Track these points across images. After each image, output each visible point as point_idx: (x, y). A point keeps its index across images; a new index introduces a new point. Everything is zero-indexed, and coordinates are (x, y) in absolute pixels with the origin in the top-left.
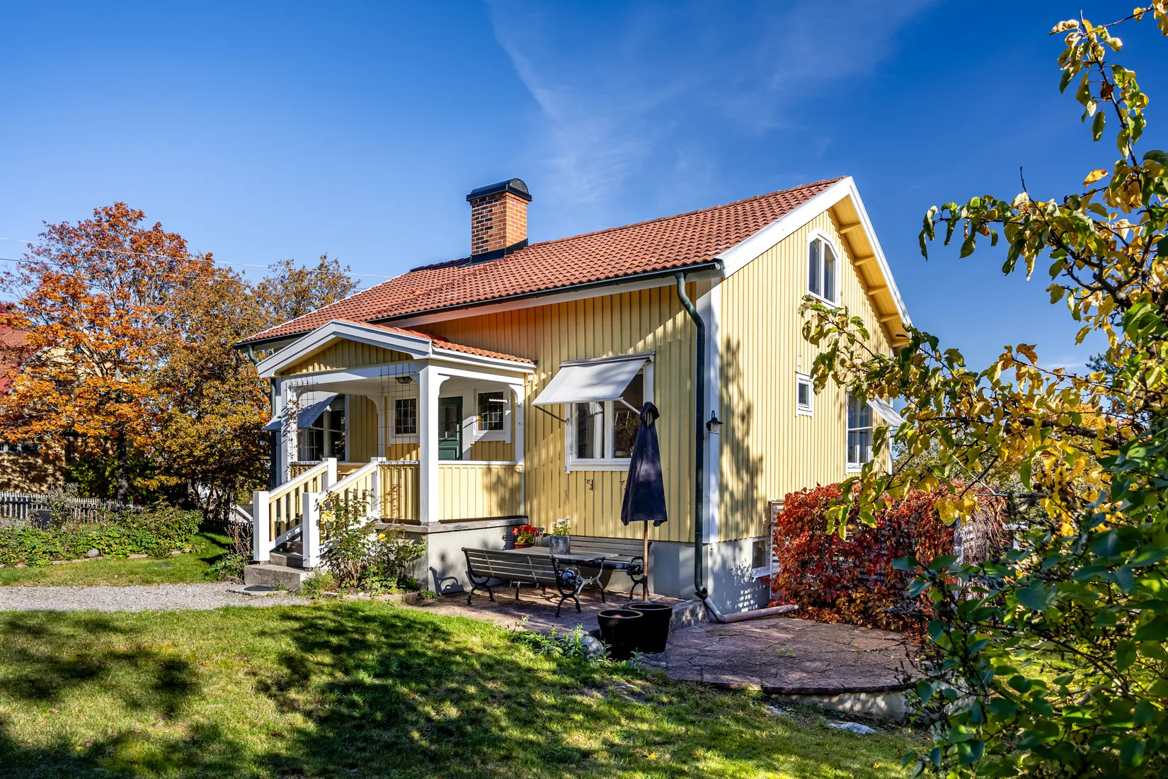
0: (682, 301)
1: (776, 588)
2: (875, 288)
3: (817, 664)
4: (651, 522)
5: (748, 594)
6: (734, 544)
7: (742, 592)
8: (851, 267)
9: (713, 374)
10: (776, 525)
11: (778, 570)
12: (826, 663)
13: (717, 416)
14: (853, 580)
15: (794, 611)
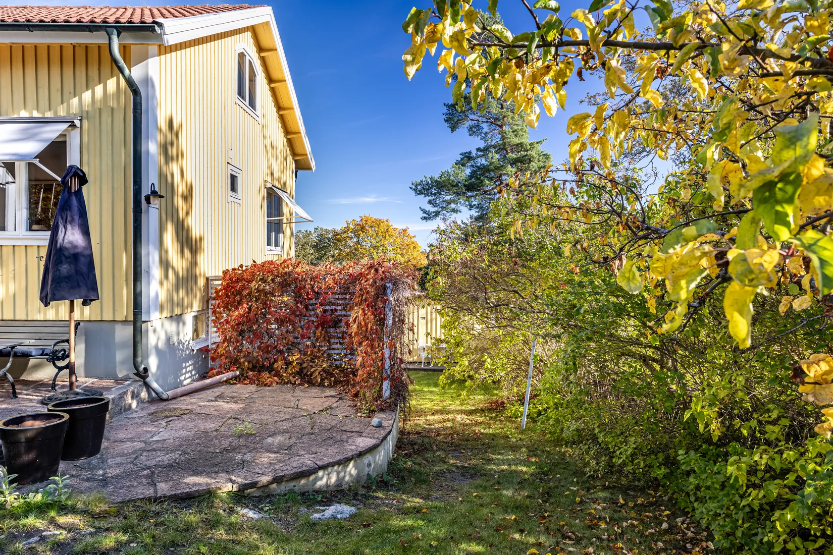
0: (114, 61)
1: (215, 356)
2: (284, 109)
3: (279, 439)
4: (78, 302)
5: (189, 366)
6: (178, 318)
7: (184, 365)
8: (267, 87)
9: (152, 147)
10: (214, 299)
11: (218, 340)
12: (287, 435)
13: (157, 189)
14: (288, 344)
15: (236, 378)
